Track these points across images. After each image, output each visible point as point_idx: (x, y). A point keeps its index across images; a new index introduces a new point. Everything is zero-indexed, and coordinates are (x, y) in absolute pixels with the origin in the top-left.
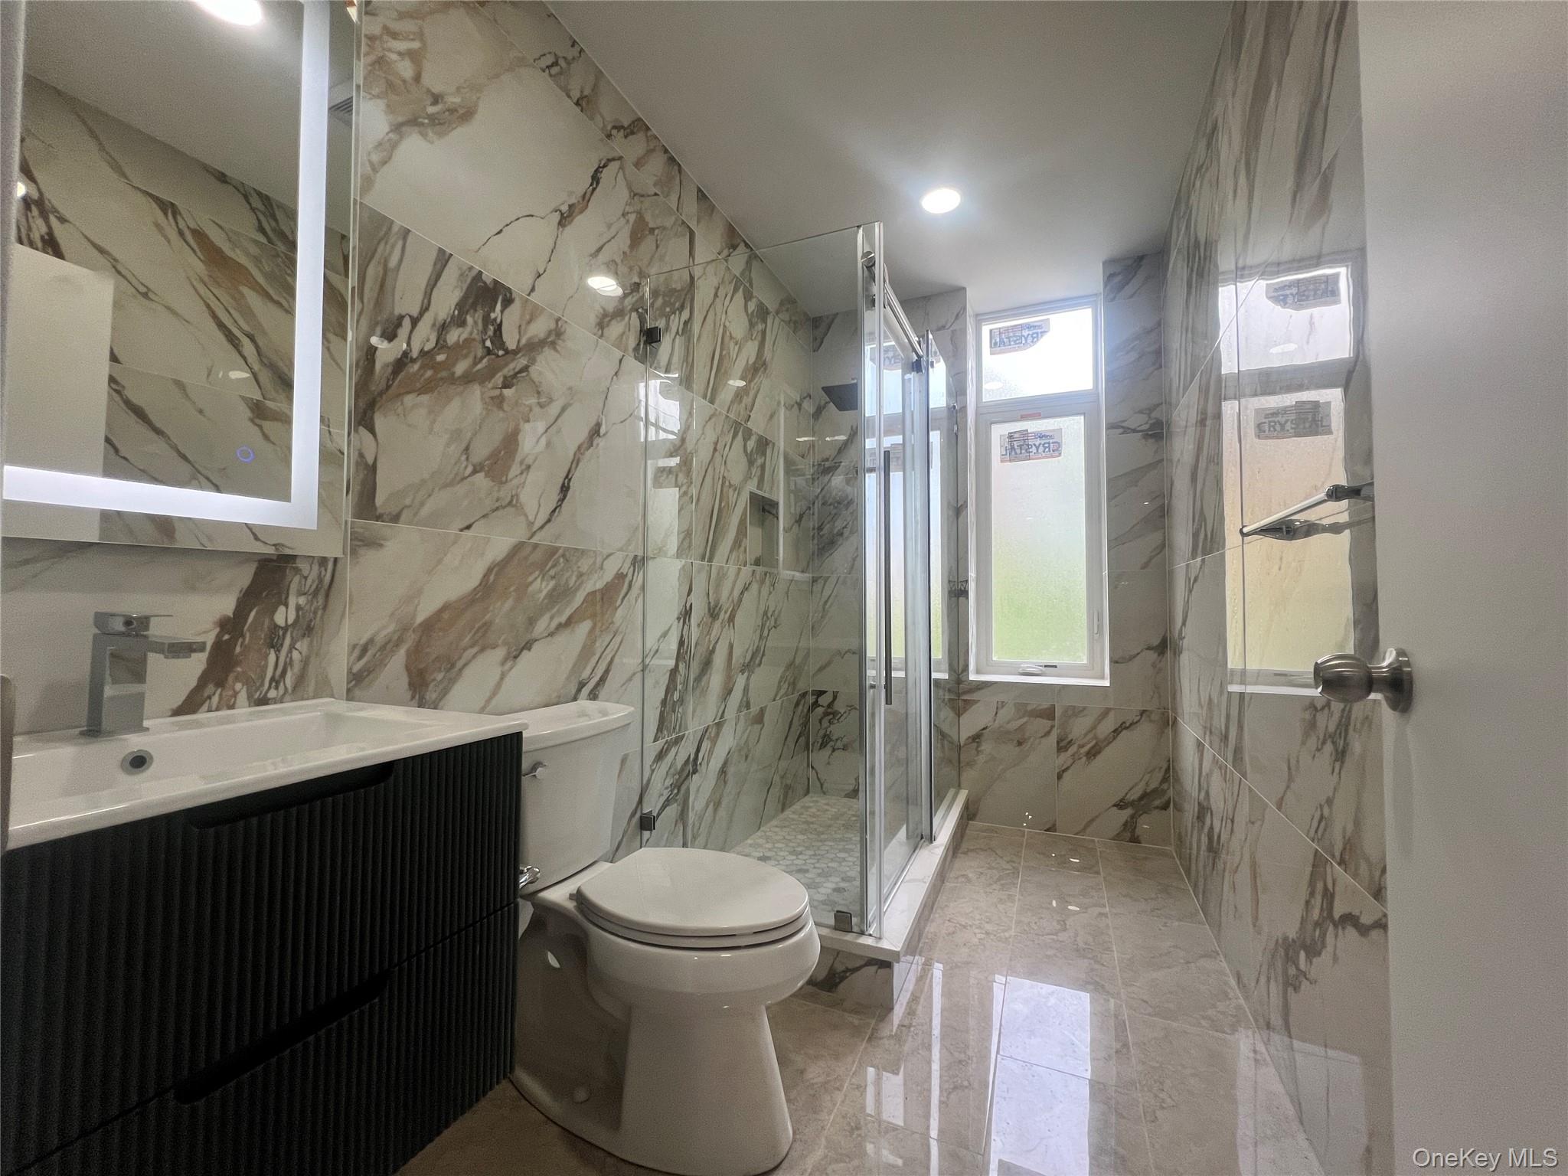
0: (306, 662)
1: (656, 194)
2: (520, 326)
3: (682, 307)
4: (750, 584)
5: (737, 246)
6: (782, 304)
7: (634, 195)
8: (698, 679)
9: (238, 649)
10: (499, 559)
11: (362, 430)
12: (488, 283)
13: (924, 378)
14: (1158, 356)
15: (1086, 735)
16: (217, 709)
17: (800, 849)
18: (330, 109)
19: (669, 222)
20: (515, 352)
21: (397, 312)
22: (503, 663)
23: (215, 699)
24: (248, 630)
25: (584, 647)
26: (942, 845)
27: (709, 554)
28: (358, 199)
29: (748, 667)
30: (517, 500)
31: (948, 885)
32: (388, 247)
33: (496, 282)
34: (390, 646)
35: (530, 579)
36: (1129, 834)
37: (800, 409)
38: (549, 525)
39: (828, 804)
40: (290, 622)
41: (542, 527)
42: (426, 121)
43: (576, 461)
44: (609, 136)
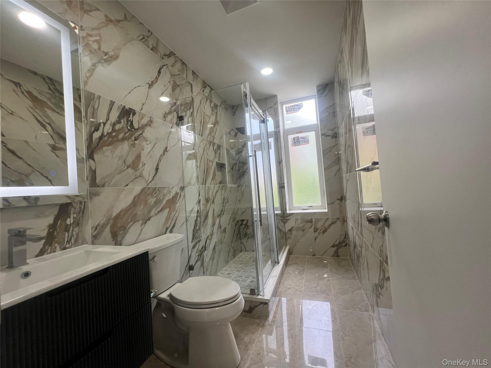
0: (78, 234)
1: (179, 74)
2: (139, 121)
3: (190, 108)
4: (218, 190)
5: (206, 87)
6: (222, 103)
7: (172, 75)
8: (204, 222)
9: (55, 234)
10: (138, 193)
11: (90, 160)
12: (127, 109)
13: (266, 125)
14: (334, 114)
15: (322, 227)
16: (50, 253)
17: (240, 270)
18: (71, 52)
19: (184, 82)
20: (138, 129)
21: (99, 122)
22: (141, 226)
23: (49, 250)
24: (58, 227)
25: (167, 217)
26: (281, 264)
27: (204, 182)
28: (83, 88)
29: (219, 216)
30: (142, 174)
31: (284, 276)
32: (94, 102)
33: (130, 108)
34: (104, 226)
35: (148, 198)
36: (336, 255)
37: (230, 135)
38: (153, 181)
39: (248, 254)
40: (72, 222)
41: (151, 182)
42: (103, 61)
43: (160, 160)
44: (163, 58)
